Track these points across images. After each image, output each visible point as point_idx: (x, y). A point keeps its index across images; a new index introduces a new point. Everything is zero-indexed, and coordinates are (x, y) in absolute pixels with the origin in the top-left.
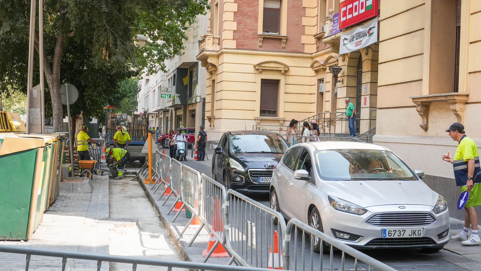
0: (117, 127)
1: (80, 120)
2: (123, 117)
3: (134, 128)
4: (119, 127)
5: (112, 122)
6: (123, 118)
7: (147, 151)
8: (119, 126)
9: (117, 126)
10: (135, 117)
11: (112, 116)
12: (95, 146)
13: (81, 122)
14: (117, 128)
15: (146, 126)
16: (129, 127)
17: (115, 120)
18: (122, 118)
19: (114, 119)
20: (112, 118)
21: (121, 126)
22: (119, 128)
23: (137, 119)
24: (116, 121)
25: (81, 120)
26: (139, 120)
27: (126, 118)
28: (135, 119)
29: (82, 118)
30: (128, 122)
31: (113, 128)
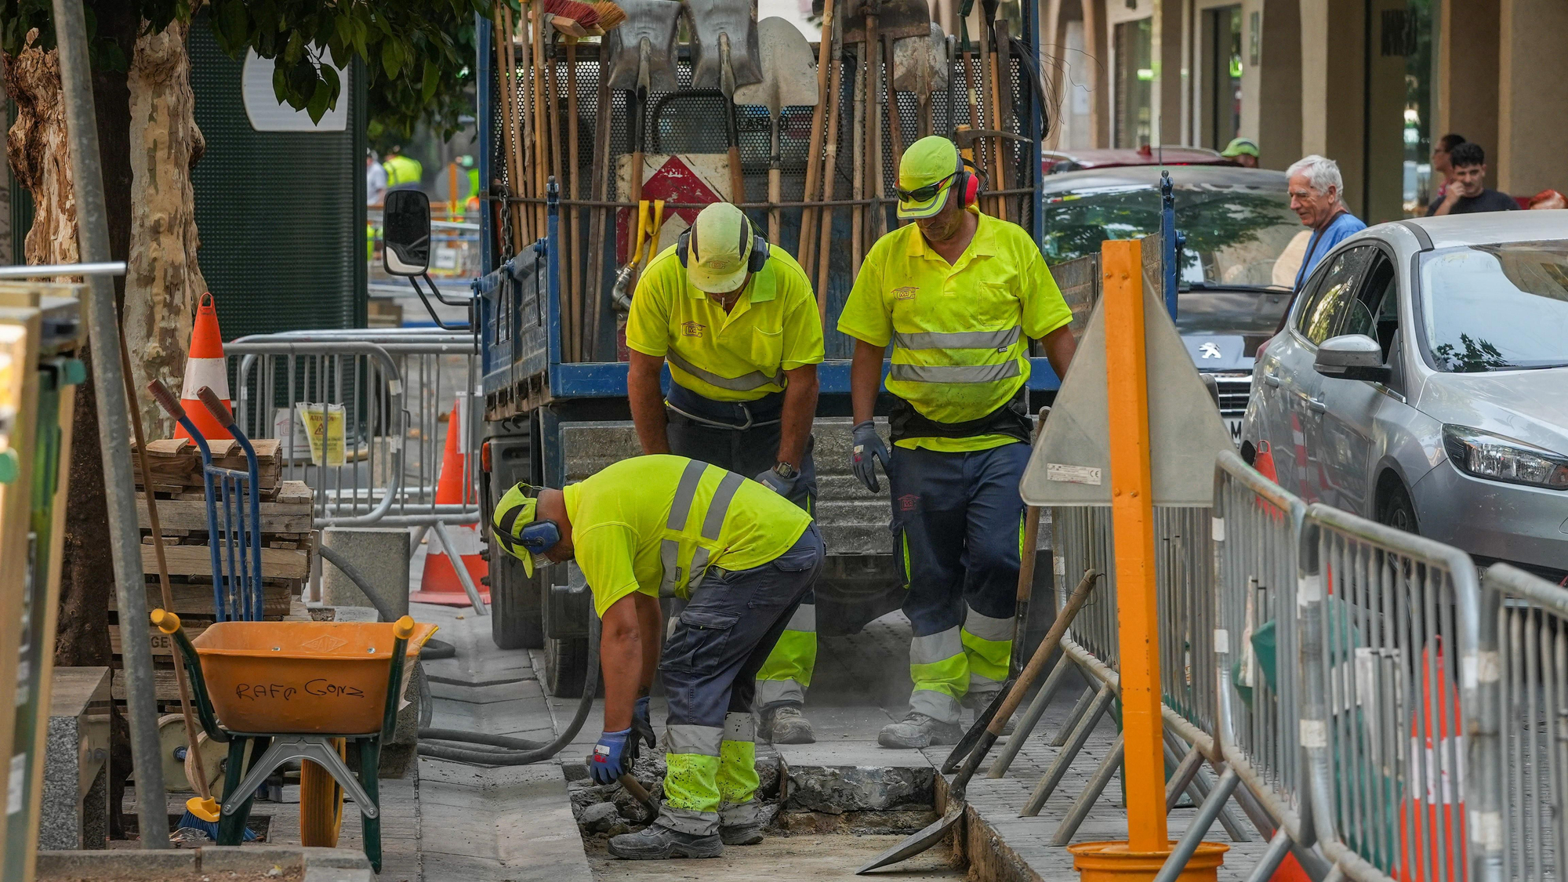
0: (626, 171)
1: (158, 88)
2: (707, 38)
3: (844, 175)
4: (648, 174)
5: (563, 104)
6: (709, 55)
7: (1090, 475)
8: (656, 164)
9: (627, 165)
10: (856, 36)
11: (557, 32)
12: (338, 429)
13: (163, 117)
14: (625, 189)
15: (1007, 143)
16: (784, 172)
17: (605, 73)
18: (691, 57)
19: (589, 68)
20: (560, 51)
21: (675, 164)
22: (650, 191)
23: (887, 58)
24: (619, 100)
25: (170, 99)
26: (911, 74)
27: (740, 52)
28: (862, 66)
29: (182, 68)
30: (776, 95)
31: (584, 190)
